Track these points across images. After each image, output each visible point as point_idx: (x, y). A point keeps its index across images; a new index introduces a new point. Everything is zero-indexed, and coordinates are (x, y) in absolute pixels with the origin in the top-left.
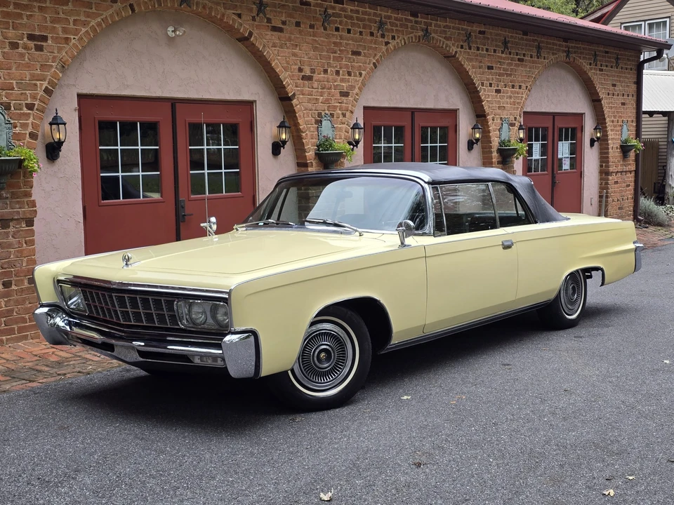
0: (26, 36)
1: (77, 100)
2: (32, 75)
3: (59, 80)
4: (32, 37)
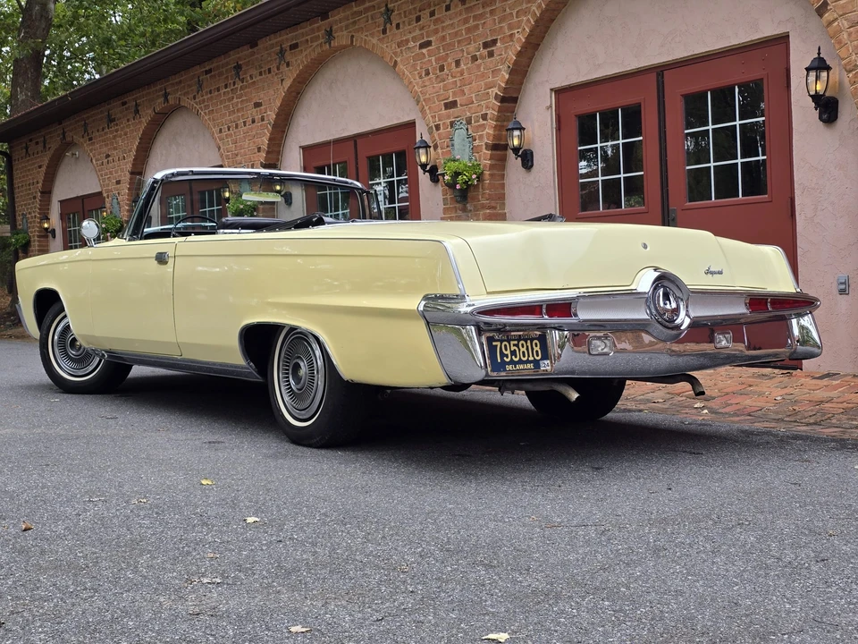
0: (481, 46)
1: (551, 97)
2: (486, 84)
3: (507, 83)
4: (486, 45)
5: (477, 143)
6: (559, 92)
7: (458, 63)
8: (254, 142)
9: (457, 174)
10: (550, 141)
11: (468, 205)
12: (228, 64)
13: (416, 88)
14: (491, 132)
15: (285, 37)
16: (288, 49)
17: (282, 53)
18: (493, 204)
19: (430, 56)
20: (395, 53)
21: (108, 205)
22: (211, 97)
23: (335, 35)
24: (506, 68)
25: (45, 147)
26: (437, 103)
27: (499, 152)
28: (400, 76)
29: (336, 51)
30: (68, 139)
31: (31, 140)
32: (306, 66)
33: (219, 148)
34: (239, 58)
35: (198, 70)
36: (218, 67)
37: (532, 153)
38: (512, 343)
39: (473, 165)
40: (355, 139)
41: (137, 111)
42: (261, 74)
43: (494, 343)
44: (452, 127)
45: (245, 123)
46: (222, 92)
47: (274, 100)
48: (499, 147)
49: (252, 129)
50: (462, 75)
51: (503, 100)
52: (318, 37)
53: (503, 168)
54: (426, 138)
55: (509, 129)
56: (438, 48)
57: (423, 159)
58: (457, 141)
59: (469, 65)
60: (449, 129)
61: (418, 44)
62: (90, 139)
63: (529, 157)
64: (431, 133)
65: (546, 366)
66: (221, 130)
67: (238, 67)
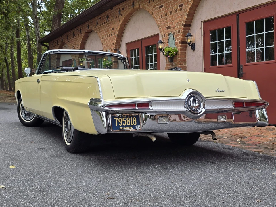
0: (178, 6)
1: (202, 24)
2: (179, 20)
3: (186, 19)
4: (180, 6)
5: (176, 41)
6: (204, 22)
7: (171, 13)
8: (112, 42)
9: (169, 52)
10: (201, 40)
11: (173, 63)
12: (105, 15)
13: (158, 22)
14: (181, 37)
15: (120, 6)
16: (122, 10)
17: (120, 11)
18: (182, 63)
19: (163, 11)
20: (152, 10)
21: (73, 63)
22: (100, 27)
23: (135, 4)
24: (186, 14)
25: (57, 44)
26: (165, 27)
27: (184, 44)
28: (154, 18)
29: (136, 10)
30: (63, 41)
31: (54, 42)
32: (126, 16)
33: (102, 44)
34: (108, 14)
35: (97, 18)
36: (102, 16)
37: (195, 44)
38: (123, 118)
39: (175, 49)
40: (141, 40)
41: (81, 32)
42: (114, 19)
43: (115, 118)
44: (169, 35)
45: (109, 35)
46: (103, 25)
47: (118, 27)
48: (184, 43)
49: (111, 37)
50: (172, 17)
51: (185, 26)
52: (130, 5)
53: (186, 50)
54: (161, 40)
55: (187, 36)
56: (165, 8)
57: (160, 47)
58: (170, 40)
59: (174, 13)
60: (168, 36)
61: (159, 6)
62: (69, 41)
63: (194, 46)
64: (162, 38)
65: (138, 128)
66: (103, 38)
67: (108, 17)
